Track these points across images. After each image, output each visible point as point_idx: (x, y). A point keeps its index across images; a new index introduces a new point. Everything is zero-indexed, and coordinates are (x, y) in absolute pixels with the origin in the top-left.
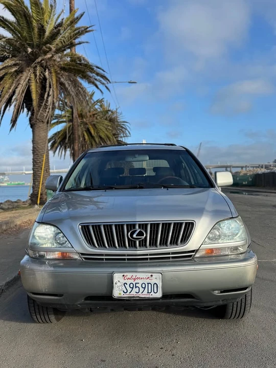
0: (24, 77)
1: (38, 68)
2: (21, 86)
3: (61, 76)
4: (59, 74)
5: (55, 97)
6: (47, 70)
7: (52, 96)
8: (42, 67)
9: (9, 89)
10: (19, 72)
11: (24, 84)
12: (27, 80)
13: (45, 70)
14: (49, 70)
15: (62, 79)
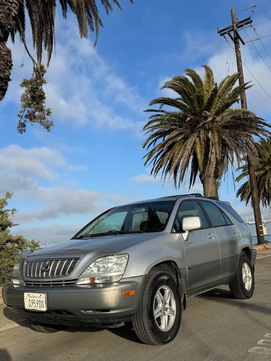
0: (189, 143)
1: (202, 132)
2: (187, 150)
3: (223, 133)
4: (220, 132)
5: (218, 154)
6: (210, 132)
7: (214, 153)
8: (206, 130)
9: (178, 154)
10: (186, 139)
11: (189, 149)
12: (192, 144)
13: (209, 132)
14: (211, 131)
15: (223, 137)
